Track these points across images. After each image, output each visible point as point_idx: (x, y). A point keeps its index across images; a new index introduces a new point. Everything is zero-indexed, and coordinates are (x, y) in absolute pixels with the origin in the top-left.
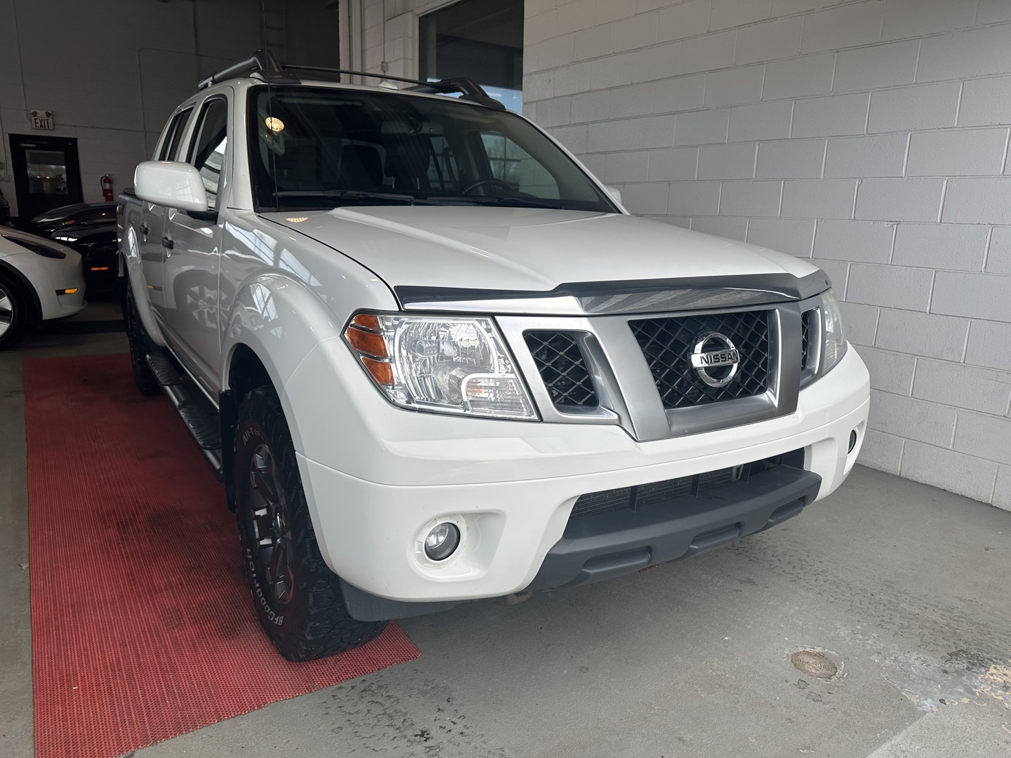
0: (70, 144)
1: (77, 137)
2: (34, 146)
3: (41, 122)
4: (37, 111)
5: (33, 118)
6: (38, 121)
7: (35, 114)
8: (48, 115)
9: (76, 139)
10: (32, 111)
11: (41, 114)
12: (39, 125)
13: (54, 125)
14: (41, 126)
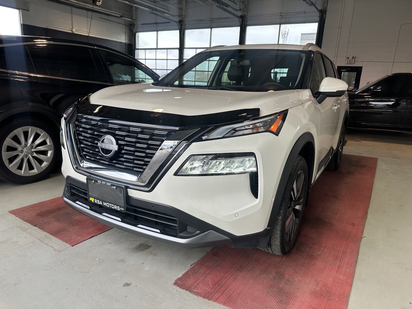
0: (360, 69)
1: (363, 66)
2: (345, 70)
3: (350, 61)
4: (349, 57)
5: (347, 60)
6: (349, 61)
7: (348, 58)
8: (353, 58)
9: (361, 68)
10: (348, 57)
11: (351, 58)
12: (348, 62)
13: (354, 62)
14: (349, 62)
